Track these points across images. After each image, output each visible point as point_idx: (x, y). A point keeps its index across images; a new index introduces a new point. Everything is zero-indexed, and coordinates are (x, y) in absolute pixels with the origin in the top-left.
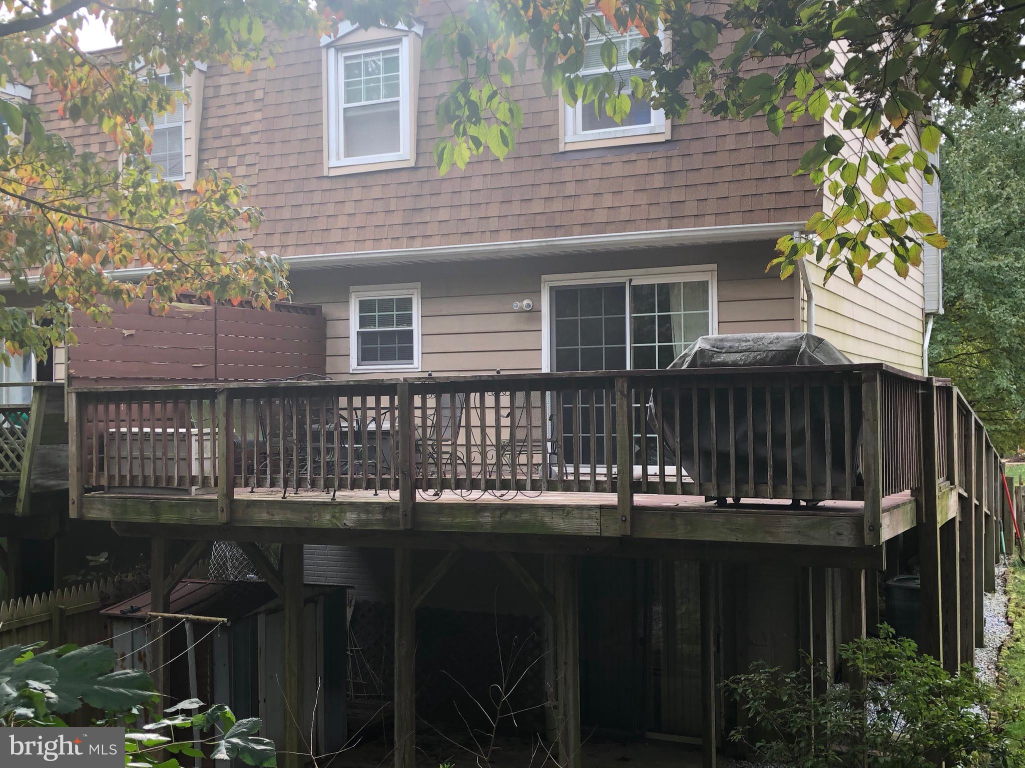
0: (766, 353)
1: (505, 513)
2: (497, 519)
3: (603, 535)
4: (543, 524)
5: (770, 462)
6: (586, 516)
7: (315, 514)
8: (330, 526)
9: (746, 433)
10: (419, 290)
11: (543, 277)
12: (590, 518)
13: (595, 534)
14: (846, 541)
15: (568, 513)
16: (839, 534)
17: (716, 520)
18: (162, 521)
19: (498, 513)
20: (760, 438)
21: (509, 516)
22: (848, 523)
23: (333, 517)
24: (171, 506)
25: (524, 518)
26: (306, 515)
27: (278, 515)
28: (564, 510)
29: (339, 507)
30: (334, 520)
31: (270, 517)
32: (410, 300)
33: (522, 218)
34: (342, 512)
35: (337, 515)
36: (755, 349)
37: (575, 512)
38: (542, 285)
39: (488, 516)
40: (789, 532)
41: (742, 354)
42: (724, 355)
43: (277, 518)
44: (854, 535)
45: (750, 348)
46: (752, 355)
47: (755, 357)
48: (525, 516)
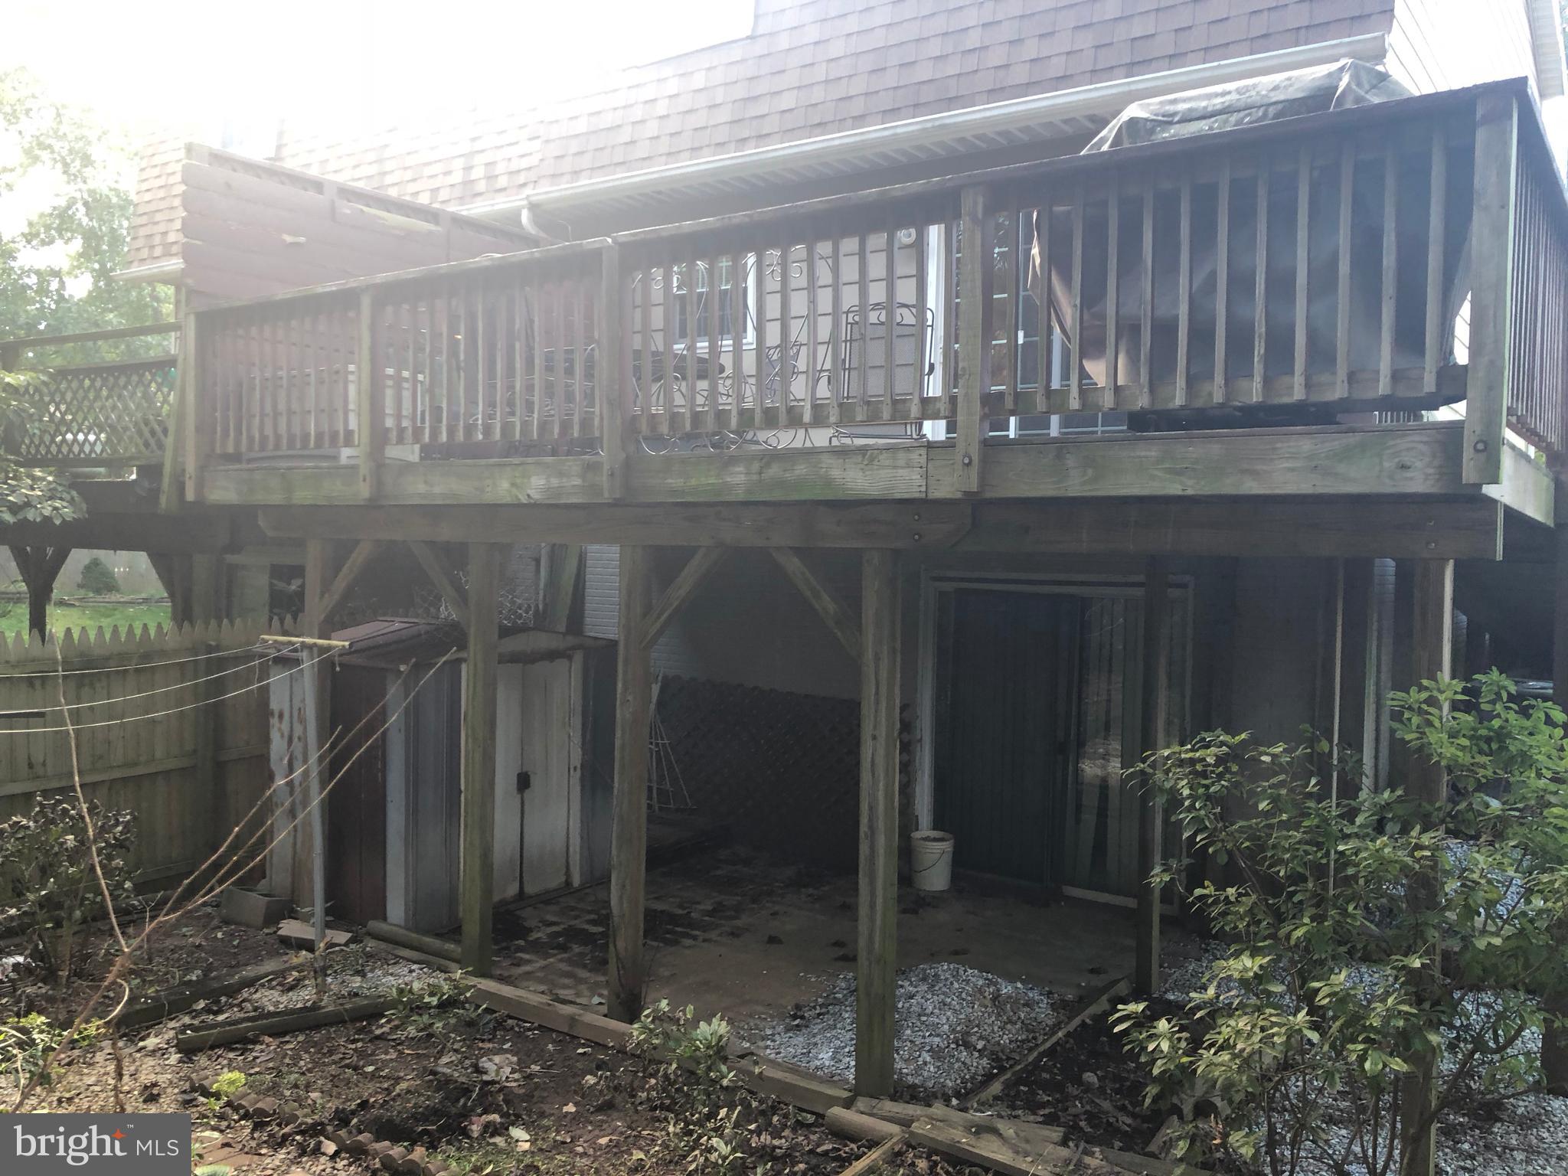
0: (1262, 109)
3: (931, 496)
4: (829, 482)
5: (1261, 329)
6: (901, 463)
7: (488, 482)
8: (508, 500)
9: (1213, 275)
12: (908, 466)
13: (917, 495)
14: (1419, 480)
15: (872, 460)
16: (1404, 467)
17: (1143, 454)
19: (755, 466)
20: (1241, 283)
21: (774, 471)
22: (1425, 443)
25: (797, 472)
26: (476, 483)
28: (864, 456)
29: (520, 468)
30: (514, 491)
35: (518, 481)
36: (1241, 104)
37: (885, 455)
39: (741, 472)
40: (1292, 470)
41: (1213, 119)
42: (1177, 126)
43: (437, 490)
44: (1440, 467)
45: (1229, 106)
46: (1234, 118)
47: (1239, 122)
48: (801, 469)
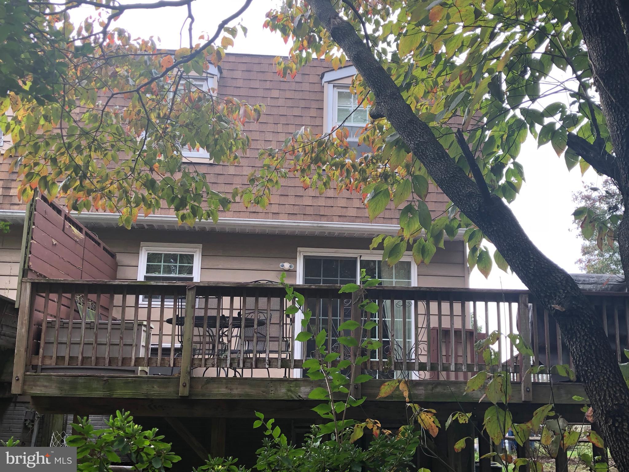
1: (436, 387)
2: (430, 392)
7: (272, 389)
8: (286, 398)
10: (201, 250)
11: (299, 249)
18: (115, 396)
19: (430, 387)
21: (439, 389)
23: (289, 390)
24: (127, 383)
26: (263, 389)
27: (237, 389)
29: (294, 383)
30: (290, 393)
31: (230, 391)
32: (192, 256)
33: (296, 207)
34: (297, 387)
35: (292, 389)
38: (298, 254)
39: (422, 389)
43: (235, 392)
